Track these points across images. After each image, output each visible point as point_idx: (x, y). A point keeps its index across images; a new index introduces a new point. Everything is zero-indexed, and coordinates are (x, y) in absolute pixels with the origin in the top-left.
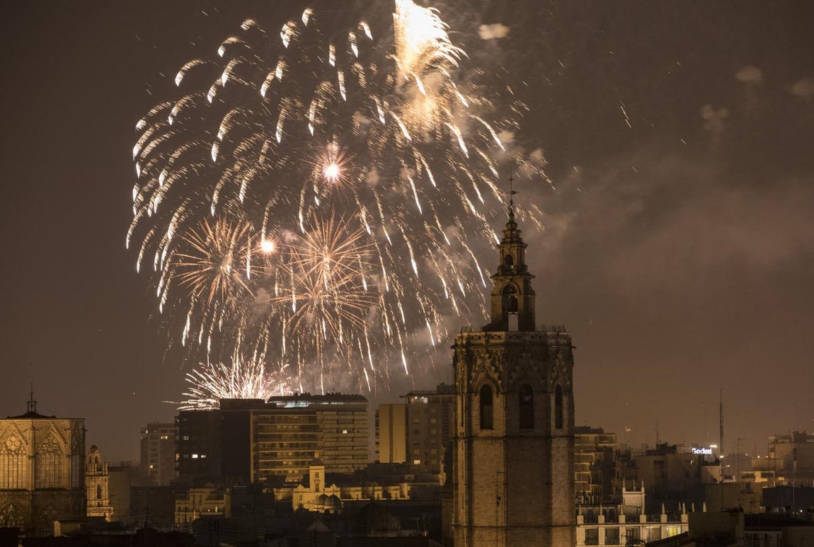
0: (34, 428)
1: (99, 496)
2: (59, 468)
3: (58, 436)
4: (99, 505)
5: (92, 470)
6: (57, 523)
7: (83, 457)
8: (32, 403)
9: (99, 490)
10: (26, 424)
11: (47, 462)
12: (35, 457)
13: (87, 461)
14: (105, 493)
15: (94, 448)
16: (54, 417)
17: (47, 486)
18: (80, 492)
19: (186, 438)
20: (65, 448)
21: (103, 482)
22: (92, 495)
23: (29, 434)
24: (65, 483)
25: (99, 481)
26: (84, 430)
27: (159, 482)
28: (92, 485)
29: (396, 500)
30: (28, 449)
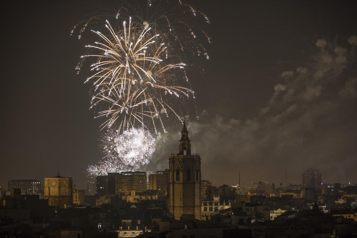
0: (59, 180)
1: (76, 198)
2: (66, 191)
3: (65, 182)
4: (76, 200)
5: (74, 191)
6: (65, 205)
7: (72, 188)
8: (59, 173)
9: (76, 197)
10: (57, 179)
11: (63, 189)
12: (59, 188)
13: (73, 189)
14: (78, 197)
15: (75, 185)
16: (64, 177)
17: (63, 195)
18: (71, 197)
19: (99, 183)
20: (67, 185)
21: (77, 194)
22: (74, 198)
23: (58, 182)
24: (67, 194)
25: (76, 194)
26: (72, 181)
27: (92, 194)
28: (74, 195)
29: (154, 199)
30: (58, 186)
